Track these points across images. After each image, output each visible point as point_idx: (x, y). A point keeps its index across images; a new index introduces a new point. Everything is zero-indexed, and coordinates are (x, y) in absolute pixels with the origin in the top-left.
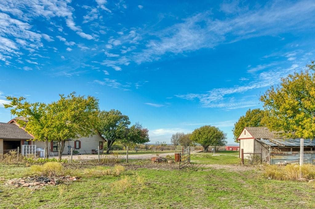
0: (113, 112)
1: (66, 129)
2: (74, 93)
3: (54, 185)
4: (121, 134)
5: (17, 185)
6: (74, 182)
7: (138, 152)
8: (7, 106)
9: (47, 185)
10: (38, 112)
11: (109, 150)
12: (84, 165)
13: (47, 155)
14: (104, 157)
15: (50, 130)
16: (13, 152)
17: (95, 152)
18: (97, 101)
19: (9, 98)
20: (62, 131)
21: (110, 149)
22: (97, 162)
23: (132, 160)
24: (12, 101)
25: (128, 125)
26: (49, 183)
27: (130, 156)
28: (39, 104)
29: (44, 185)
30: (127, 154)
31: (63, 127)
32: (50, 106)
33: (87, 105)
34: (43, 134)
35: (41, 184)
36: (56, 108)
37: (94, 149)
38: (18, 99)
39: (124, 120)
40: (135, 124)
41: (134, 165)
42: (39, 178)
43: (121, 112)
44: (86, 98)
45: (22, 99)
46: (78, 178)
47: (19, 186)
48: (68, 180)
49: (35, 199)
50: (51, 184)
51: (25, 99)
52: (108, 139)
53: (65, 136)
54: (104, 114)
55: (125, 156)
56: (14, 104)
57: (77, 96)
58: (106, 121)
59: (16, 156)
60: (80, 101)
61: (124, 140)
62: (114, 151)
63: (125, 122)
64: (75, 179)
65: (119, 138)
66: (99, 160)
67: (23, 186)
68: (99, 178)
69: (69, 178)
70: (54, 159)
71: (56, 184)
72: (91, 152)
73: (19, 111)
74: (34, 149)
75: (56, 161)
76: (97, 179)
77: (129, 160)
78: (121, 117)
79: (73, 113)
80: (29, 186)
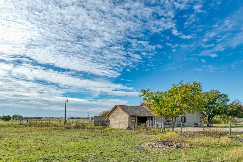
0: (212, 92)
1: (178, 108)
2: (182, 81)
3: (175, 148)
4: (220, 110)
5: (151, 147)
6: (188, 147)
7: (237, 125)
8: (140, 96)
9: (169, 148)
10: (158, 98)
11: (209, 124)
12: (192, 135)
13: (164, 127)
14: (208, 129)
15: (166, 110)
16: (143, 125)
17: (197, 125)
18: (200, 85)
19: (142, 91)
20: (175, 110)
21: (210, 122)
22: (202, 134)
23: (235, 133)
24: (143, 92)
25: (226, 102)
26: (171, 147)
27: (233, 130)
28: (159, 92)
29: (168, 148)
30: (230, 127)
31: (175, 107)
32: (166, 92)
33: (193, 89)
34: (161, 113)
35: (166, 147)
36: (170, 94)
37: (196, 123)
38: (146, 90)
39: (223, 98)
40: (234, 101)
41: (238, 138)
42: (164, 143)
43: (220, 92)
44: (192, 83)
45: (148, 90)
46: (190, 145)
47: (153, 147)
48: (183, 146)
49: (165, 157)
50: (173, 147)
51: (150, 90)
52: (208, 115)
53: (177, 113)
54: (204, 94)
55: (228, 130)
56: (144, 94)
57: (184, 83)
58: (206, 100)
59: (145, 128)
60: (187, 87)
61: (224, 115)
62: (213, 125)
63: (223, 99)
64: (189, 146)
65: (219, 113)
66: (204, 131)
67: (155, 148)
68: (208, 146)
69: (184, 144)
70: (168, 130)
71: (176, 148)
72: (194, 125)
73: (147, 98)
74: (154, 123)
75: (170, 131)
76: (207, 147)
77: (232, 133)
78: (220, 96)
79: (183, 96)
80: (158, 148)
